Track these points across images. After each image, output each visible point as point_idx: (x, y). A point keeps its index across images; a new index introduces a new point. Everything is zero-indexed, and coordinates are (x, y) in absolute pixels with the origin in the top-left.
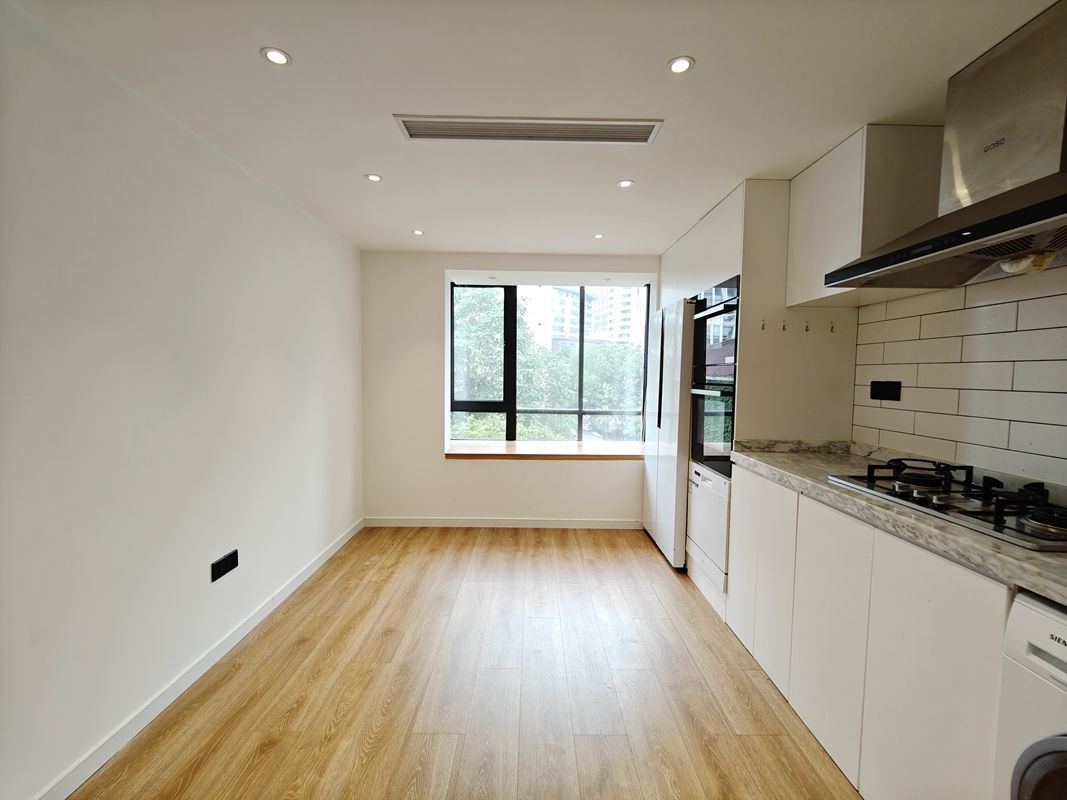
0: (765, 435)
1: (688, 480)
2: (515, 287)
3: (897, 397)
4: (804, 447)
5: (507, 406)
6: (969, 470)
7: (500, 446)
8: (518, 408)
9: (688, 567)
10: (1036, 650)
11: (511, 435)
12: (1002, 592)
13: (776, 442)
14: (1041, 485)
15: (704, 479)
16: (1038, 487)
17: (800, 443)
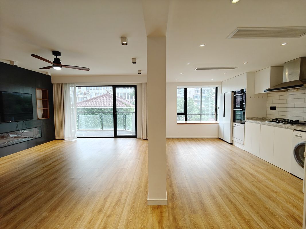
0: (251, 117)
1: (233, 126)
2: (187, 88)
3: (275, 109)
4: (258, 118)
5: (185, 114)
6: (288, 120)
7: (184, 122)
8: (187, 114)
9: (233, 143)
10: (296, 136)
11: (186, 120)
12: (292, 130)
13: (253, 118)
14: (298, 120)
15: (237, 125)
16: (298, 121)
17: (257, 118)
